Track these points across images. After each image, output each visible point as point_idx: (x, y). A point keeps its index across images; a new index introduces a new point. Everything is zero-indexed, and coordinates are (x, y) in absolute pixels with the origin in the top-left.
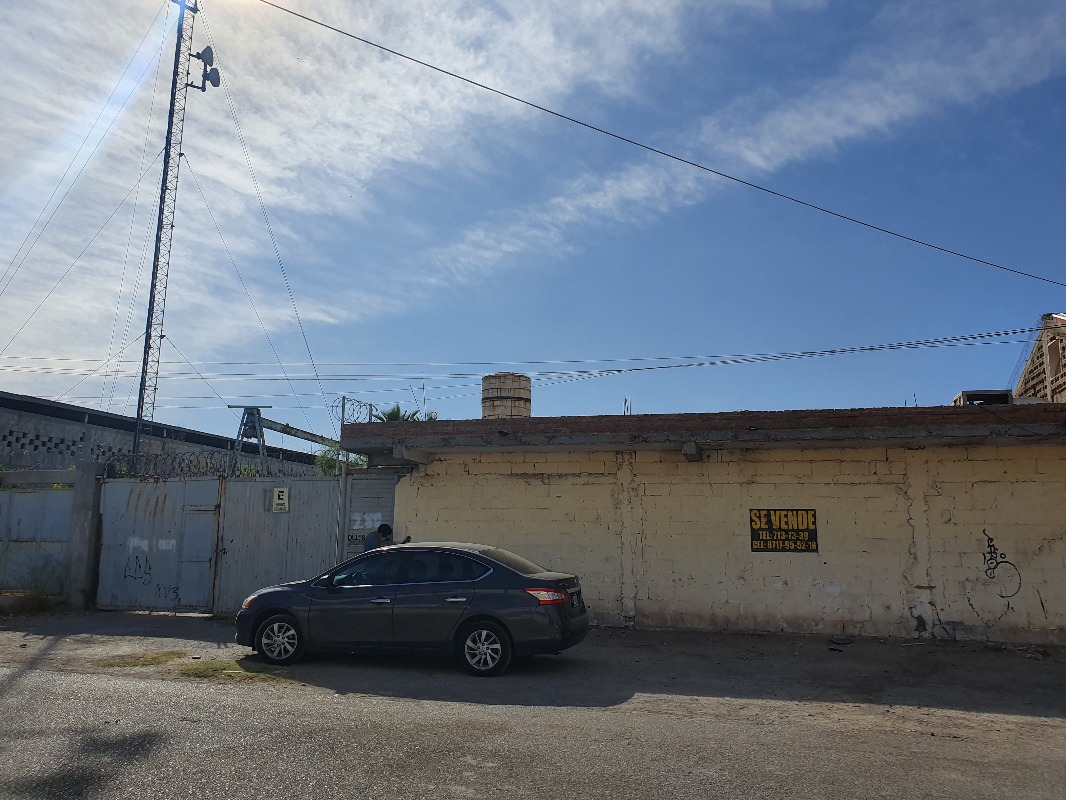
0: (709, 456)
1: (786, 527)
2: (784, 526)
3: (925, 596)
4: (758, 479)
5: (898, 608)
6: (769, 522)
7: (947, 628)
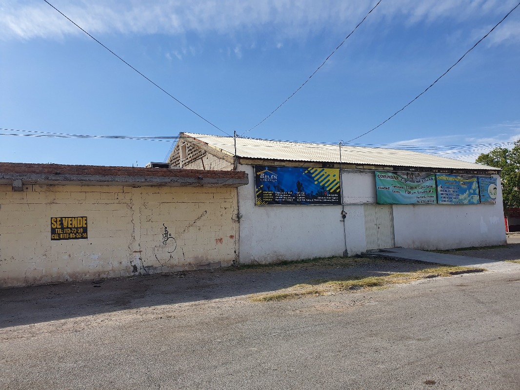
0: (27, 188)
1: (71, 226)
2: (70, 226)
3: (138, 255)
4: (56, 201)
5: (126, 262)
6: (62, 224)
7: (146, 269)
